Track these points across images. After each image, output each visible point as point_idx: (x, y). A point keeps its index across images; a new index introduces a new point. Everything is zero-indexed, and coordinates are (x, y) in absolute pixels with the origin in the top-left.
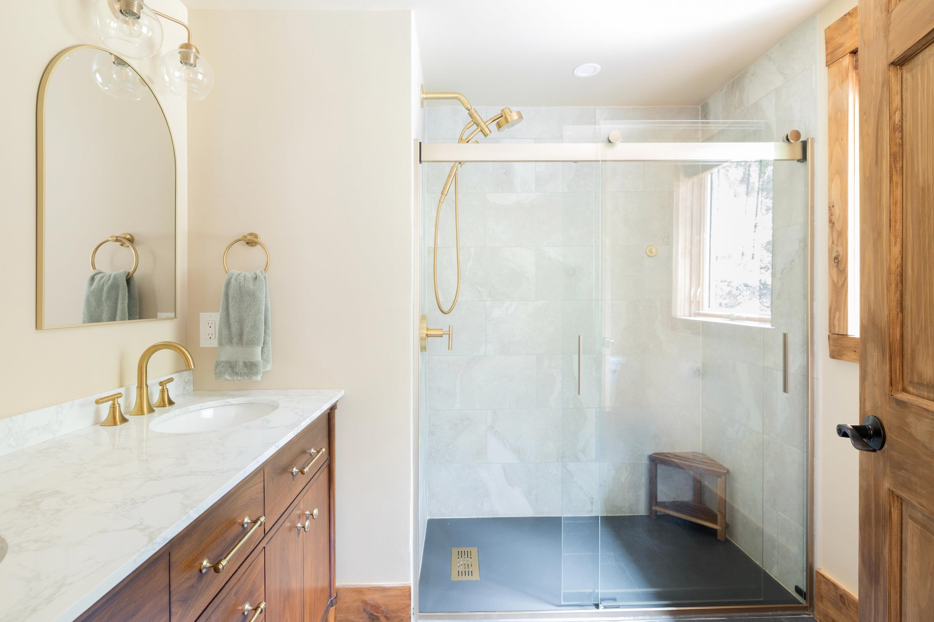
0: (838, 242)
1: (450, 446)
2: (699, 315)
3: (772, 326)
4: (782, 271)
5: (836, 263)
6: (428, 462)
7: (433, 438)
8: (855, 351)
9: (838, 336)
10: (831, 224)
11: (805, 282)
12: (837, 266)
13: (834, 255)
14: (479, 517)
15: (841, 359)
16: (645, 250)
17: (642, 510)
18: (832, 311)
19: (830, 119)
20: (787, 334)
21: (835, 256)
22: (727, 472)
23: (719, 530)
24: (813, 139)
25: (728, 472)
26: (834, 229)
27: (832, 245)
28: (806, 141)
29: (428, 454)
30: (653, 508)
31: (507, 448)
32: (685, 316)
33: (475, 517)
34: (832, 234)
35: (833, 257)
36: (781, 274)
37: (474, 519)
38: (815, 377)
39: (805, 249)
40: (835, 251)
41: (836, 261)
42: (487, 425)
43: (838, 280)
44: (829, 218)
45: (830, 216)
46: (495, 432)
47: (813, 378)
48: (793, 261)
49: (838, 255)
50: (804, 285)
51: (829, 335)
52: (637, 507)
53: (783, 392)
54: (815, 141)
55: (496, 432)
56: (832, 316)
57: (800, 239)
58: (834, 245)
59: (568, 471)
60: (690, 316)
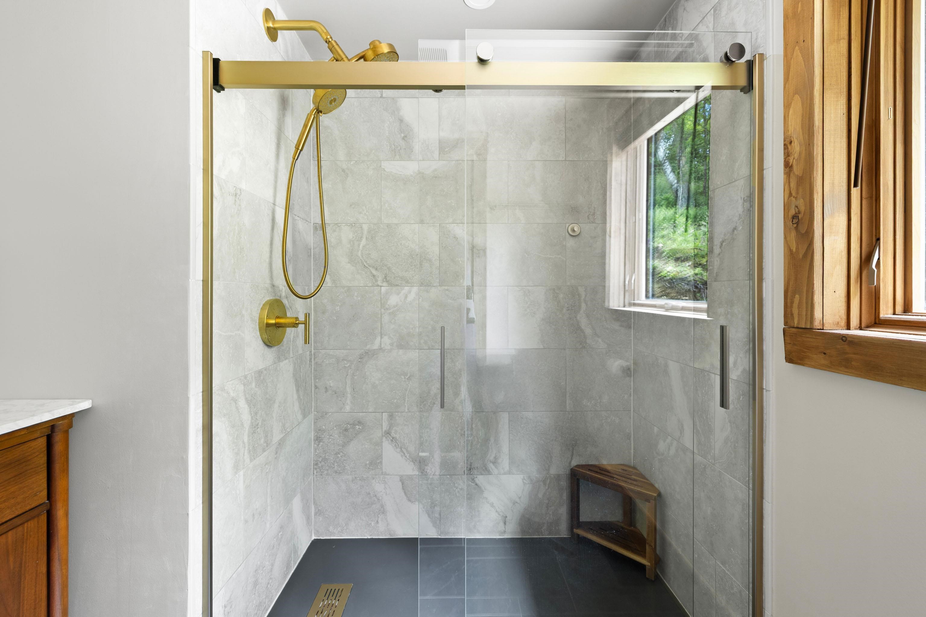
0: (797, 193)
1: (339, 455)
2: (635, 305)
3: (708, 317)
4: (722, 244)
5: (796, 224)
6: (314, 473)
7: (320, 445)
8: (825, 354)
9: (797, 329)
10: (788, 169)
11: (751, 255)
12: (796, 228)
13: (792, 212)
14: (373, 537)
15: (803, 365)
16: (567, 228)
17: (563, 531)
18: (789, 294)
19: (786, 17)
20: (726, 326)
21: (793, 214)
22: (657, 495)
23: (647, 566)
24: (762, 56)
25: (660, 495)
26: (792, 175)
27: (788, 199)
28: (752, 61)
29: (314, 464)
30: (575, 530)
31: (406, 457)
32: (619, 307)
33: (369, 537)
34: (789, 182)
35: (790, 216)
36: (720, 247)
37: (367, 539)
38: (764, 387)
39: (750, 211)
40: (794, 207)
41: (795, 221)
42: (382, 430)
43: (797, 248)
44: (785, 161)
45: (785, 159)
46: (391, 439)
47: (761, 389)
48: (735, 229)
49: (797, 212)
50: (749, 260)
51: (784, 328)
52: (557, 528)
53: (721, 406)
54: (765, 58)
55: (393, 438)
56: (789, 301)
57: (744, 198)
58: (792, 197)
59: (476, 484)
60: (624, 307)
